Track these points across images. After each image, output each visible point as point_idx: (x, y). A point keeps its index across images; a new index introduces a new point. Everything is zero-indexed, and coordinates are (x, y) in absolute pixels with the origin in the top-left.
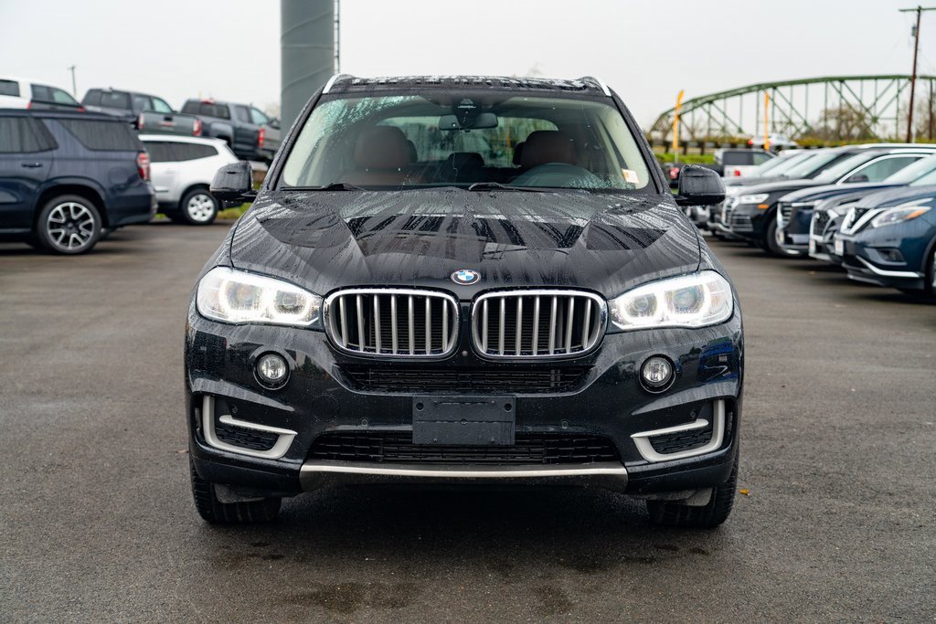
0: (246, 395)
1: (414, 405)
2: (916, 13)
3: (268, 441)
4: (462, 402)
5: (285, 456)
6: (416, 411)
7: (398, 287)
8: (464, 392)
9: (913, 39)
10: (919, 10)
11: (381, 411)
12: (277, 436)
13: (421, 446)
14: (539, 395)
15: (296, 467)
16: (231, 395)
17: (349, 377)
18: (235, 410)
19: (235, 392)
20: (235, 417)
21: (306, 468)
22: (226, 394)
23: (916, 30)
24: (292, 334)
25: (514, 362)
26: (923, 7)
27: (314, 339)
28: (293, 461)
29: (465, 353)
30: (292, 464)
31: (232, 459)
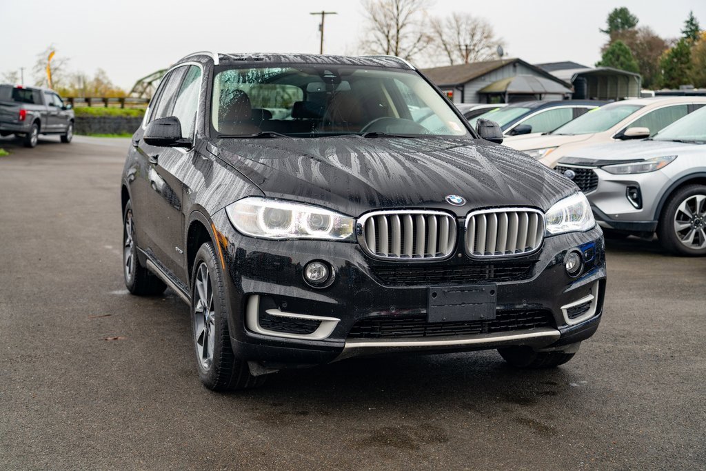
0: (295, 292)
1: (431, 294)
2: (321, 15)
3: (313, 326)
4: (462, 290)
5: (330, 337)
6: (431, 299)
7: (413, 209)
8: (460, 283)
9: (320, 33)
10: (323, 13)
11: (404, 299)
12: (319, 322)
13: (433, 323)
14: (510, 283)
15: (342, 345)
16: (282, 294)
17: (377, 276)
18: (285, 305)
19: (285, 291)
20: (283, 310)
21: (349, 345)
22: (278, 293)
23: (321, 27)
24: (332, 246)
25: (491, 260)
26: (326, 11)
27: (349, 250)
28: (336, 340)
29: (460, 255)
30: (337, 343)
31: (283, 342)
